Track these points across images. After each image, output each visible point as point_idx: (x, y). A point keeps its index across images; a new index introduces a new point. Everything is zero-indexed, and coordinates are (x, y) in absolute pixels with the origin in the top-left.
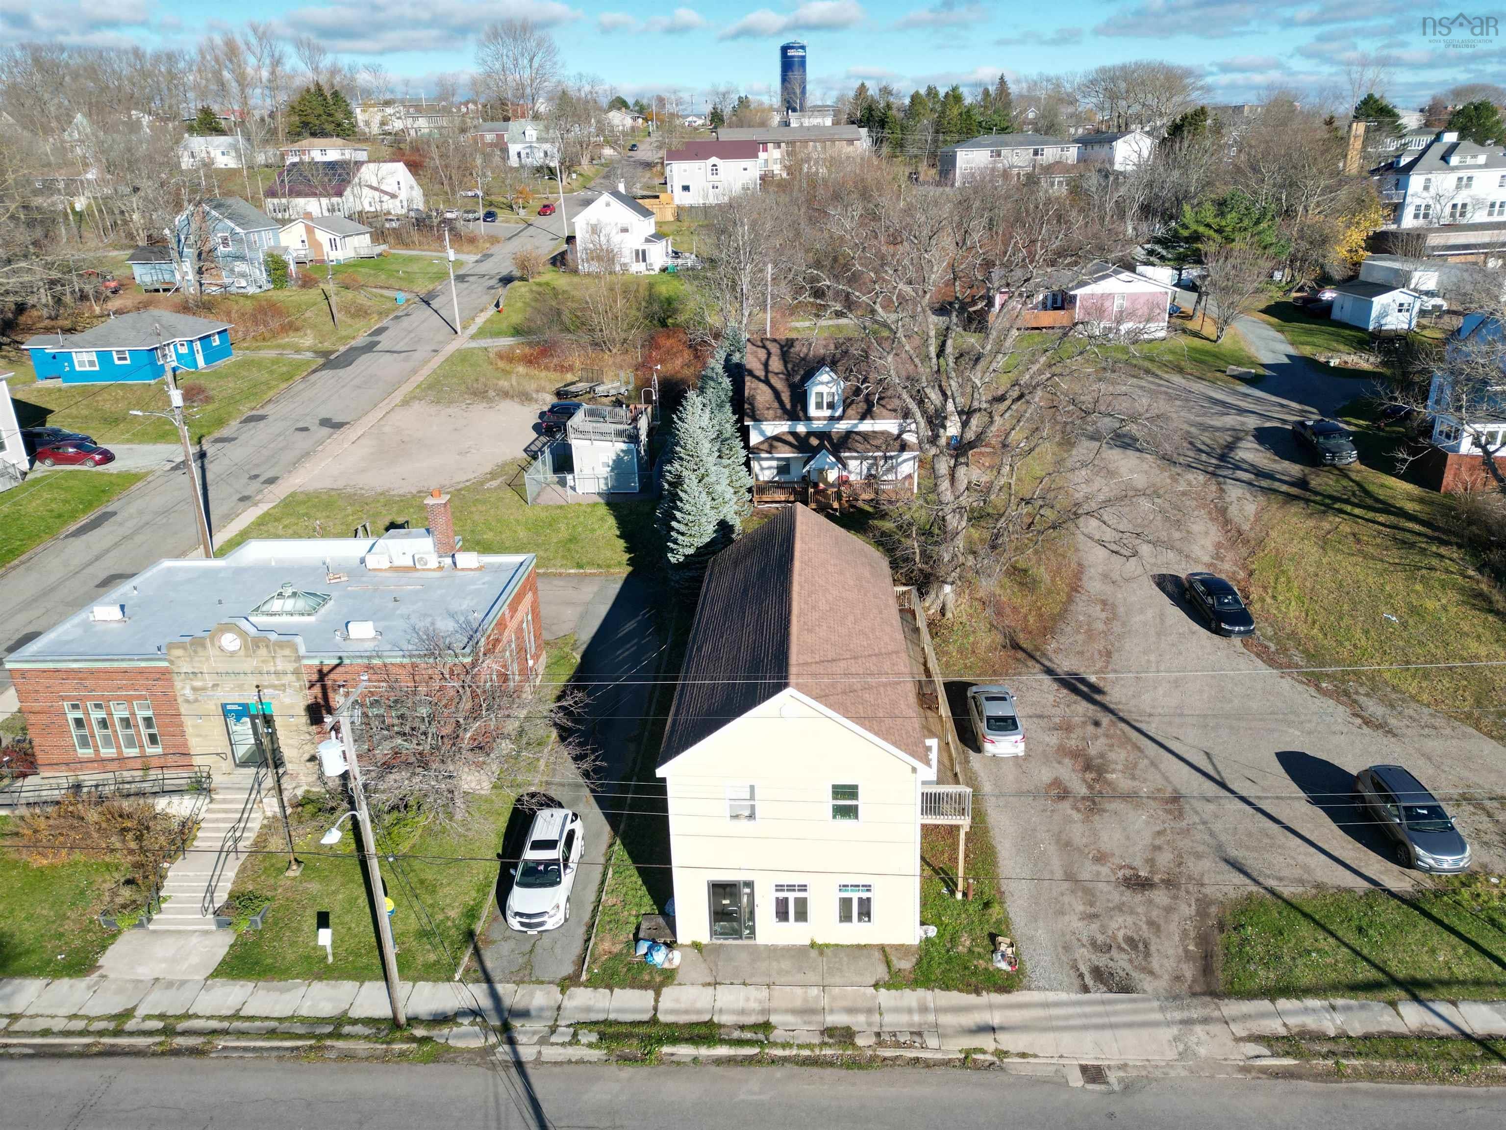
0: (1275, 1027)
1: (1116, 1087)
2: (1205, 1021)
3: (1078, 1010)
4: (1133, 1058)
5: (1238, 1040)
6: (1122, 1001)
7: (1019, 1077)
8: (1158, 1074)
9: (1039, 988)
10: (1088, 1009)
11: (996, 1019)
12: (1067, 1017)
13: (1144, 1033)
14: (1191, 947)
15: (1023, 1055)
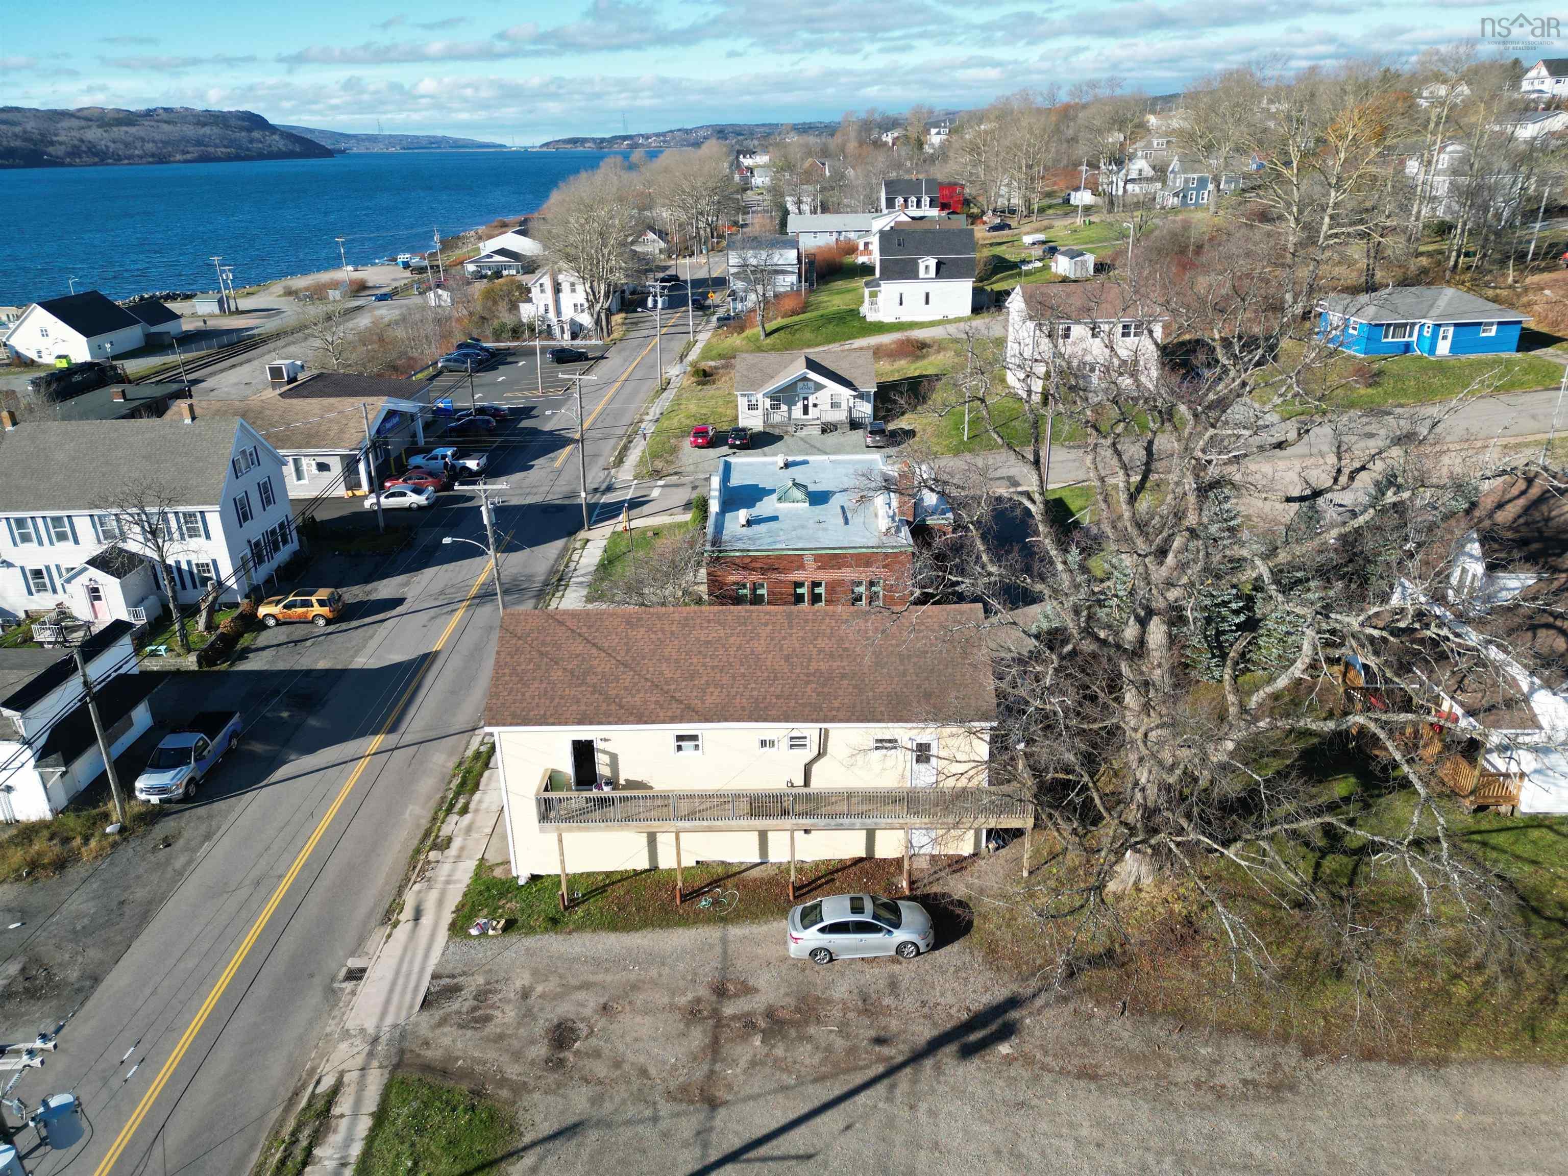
0: (343, 1106)
1: (336, 985)
2: (371, 1055)
3: (416, 969)
4: (358, 1000)
5: (342, 1074)
6: (414, 998)
7: (370, 932)
8: (336, 1012)
9: (447, 948)
10: (414, 977)
11: (427, 920)
12: (411, 962)
13: (378, 1010)
14: (460, 1062)
15: (389, 936)
